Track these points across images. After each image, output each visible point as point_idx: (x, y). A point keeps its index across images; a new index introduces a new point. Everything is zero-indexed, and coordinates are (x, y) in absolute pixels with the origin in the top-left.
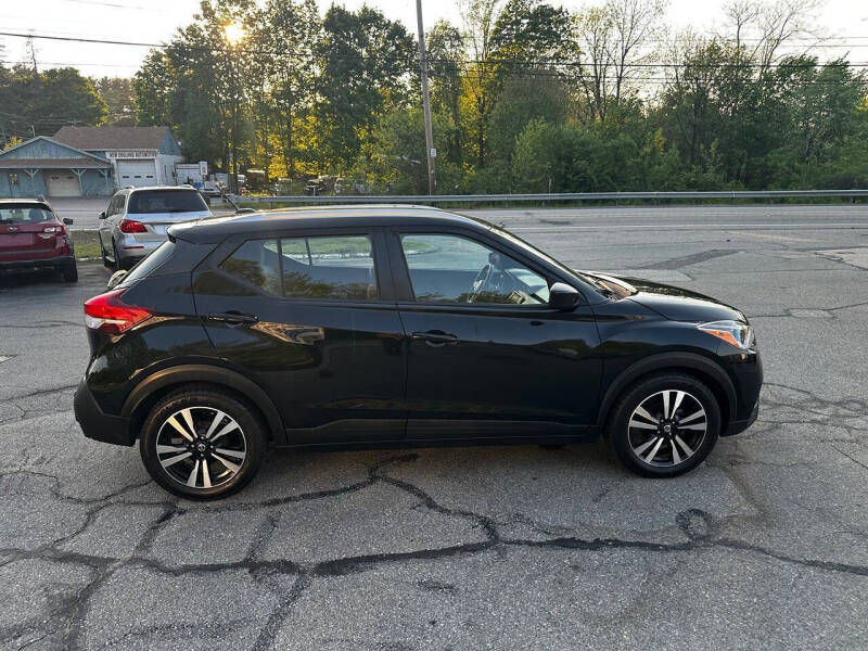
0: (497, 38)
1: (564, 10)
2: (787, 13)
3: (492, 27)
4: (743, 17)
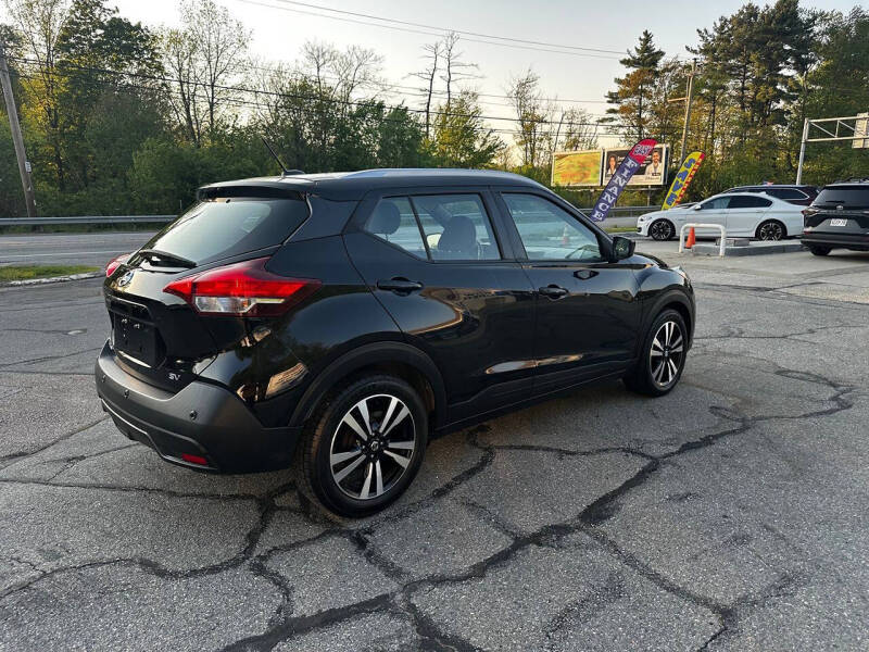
0: (63, 44)
1: (143, 27)
2: (356, 64)
3: (57, 32)
4: (321, 62)
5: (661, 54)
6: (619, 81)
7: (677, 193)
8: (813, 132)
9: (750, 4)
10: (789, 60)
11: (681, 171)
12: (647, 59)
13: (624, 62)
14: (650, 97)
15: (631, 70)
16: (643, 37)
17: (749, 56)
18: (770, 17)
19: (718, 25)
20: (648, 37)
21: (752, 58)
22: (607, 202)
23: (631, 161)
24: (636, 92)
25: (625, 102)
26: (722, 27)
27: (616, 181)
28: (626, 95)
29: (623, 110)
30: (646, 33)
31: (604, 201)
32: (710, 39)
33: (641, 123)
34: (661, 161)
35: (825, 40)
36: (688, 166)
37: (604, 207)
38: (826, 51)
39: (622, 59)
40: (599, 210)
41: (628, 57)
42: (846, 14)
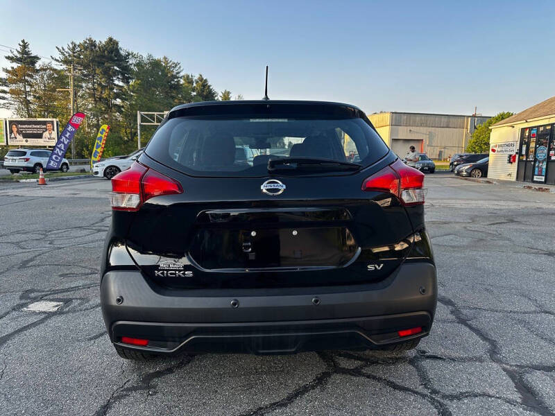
5: (37, 58)
6: (7, 71)
7: (99, 150)
8: (143, 119)
9: (90, 39)
10: (119, 77)
11: (98, 136)
12: (26, 60)
13: (8, 58)
14: (31, 86)
15: (15, 65)
16: (22, 44)
17: (95, 70)
18: (103, 49)
19: (71, 46)
20: (25, 45)
21: (97, 72)
22: (58, 154)
23: (70, 127)
24: (21, 81)
25: (13, 87)
26: (74, 48)
27: (62, 140)
28: (14, 82)
29: (12, 92)
30: (23, 41)
31: (56, 154)
32: (67, 55)
33: (27, 103)
34: (53, 130)
35: (136, 69)
36: (102, 133)
37: (56, 158)
38: (138, 76)
39: (7, 56)
40: (53, 160)
41: (11, 55)
42: (145, 56)
